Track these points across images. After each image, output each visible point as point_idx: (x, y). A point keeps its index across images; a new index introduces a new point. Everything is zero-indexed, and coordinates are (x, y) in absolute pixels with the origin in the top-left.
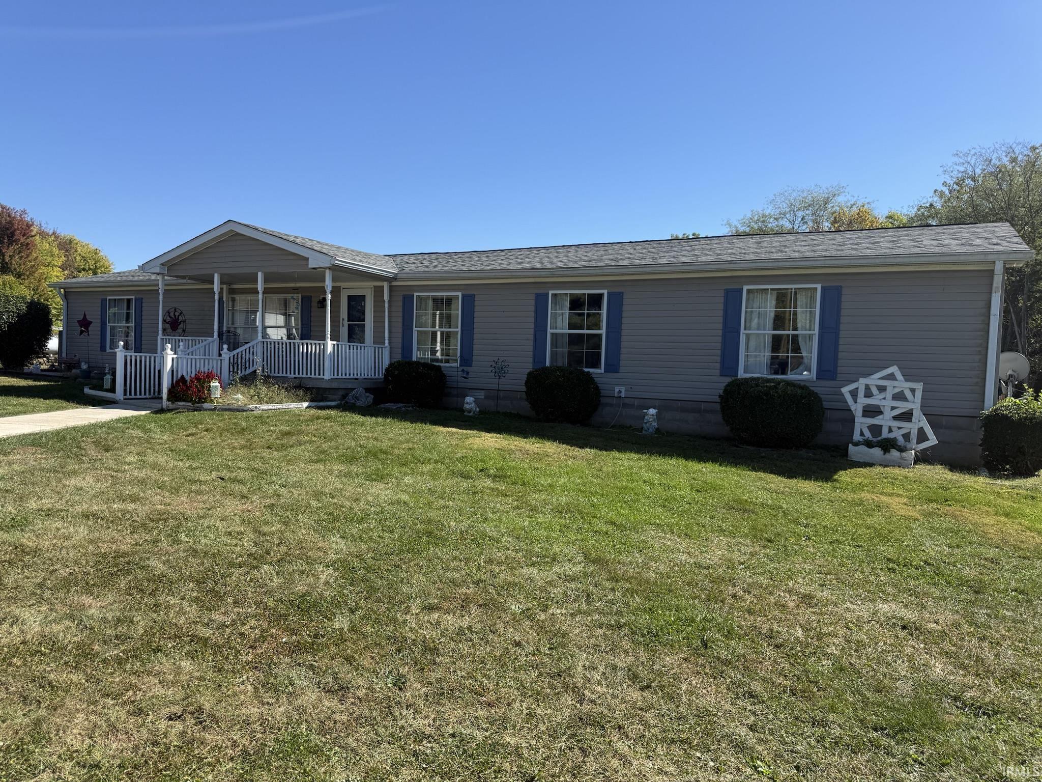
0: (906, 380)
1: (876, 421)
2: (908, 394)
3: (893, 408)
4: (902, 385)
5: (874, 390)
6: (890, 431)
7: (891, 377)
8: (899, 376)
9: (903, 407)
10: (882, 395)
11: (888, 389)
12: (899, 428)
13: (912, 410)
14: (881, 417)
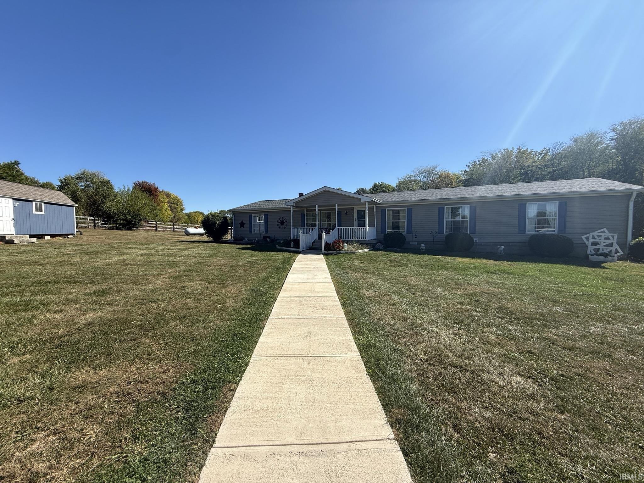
0: (609, 233)
1: (597, 247)
2: (611, 238)
3: (604, 242)
4: (608, 234)
5: (596, 237)
6: (603, 250)
7: (604, 232)
8: (607, 231)
9: (608, 242)
10: (599, 238)
11: (602, 236)
12: (606, 249)
13: (613, 243)
14: (599, 245)
